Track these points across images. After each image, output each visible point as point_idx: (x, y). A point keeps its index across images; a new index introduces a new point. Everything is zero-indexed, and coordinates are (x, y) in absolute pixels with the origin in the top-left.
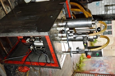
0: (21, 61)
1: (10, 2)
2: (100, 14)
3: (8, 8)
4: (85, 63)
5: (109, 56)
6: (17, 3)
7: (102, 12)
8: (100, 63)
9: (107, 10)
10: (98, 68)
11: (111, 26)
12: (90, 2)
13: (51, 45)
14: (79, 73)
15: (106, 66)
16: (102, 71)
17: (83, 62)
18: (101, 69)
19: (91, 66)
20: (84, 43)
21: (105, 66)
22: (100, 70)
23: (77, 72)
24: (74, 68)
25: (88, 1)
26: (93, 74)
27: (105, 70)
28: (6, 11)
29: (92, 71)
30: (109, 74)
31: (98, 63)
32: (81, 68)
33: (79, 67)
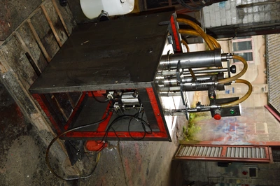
0: (97, 132)
1: (63, 23)
2: (228, 24)
3: (62, 35)
4: (200, 125)
5: (248, 108)
6: (74, 22)
7: (231, 19)
8: (230, 123)
9: (241, 16)
10: (227, 134)
11: (250, 42)
12: (208, 4)
13: (156, 102)
14: (189, 145)
15: (243, 128)
16: (237, 139)
17: (195, 124)
18: (234, 136)
19: (212, 130)
20: (209, 96)
21: (241, 128)
22: (231, 138)
23: (185, 145)
24: (179, 136)
25: (203, 2)
26: (219, 146)
27: (242, 138)
28: (58, 40)
29: (216, 140)
30: (250, 144)
31: (226, 124)
32: (193, 136)
33: (188, 135)
